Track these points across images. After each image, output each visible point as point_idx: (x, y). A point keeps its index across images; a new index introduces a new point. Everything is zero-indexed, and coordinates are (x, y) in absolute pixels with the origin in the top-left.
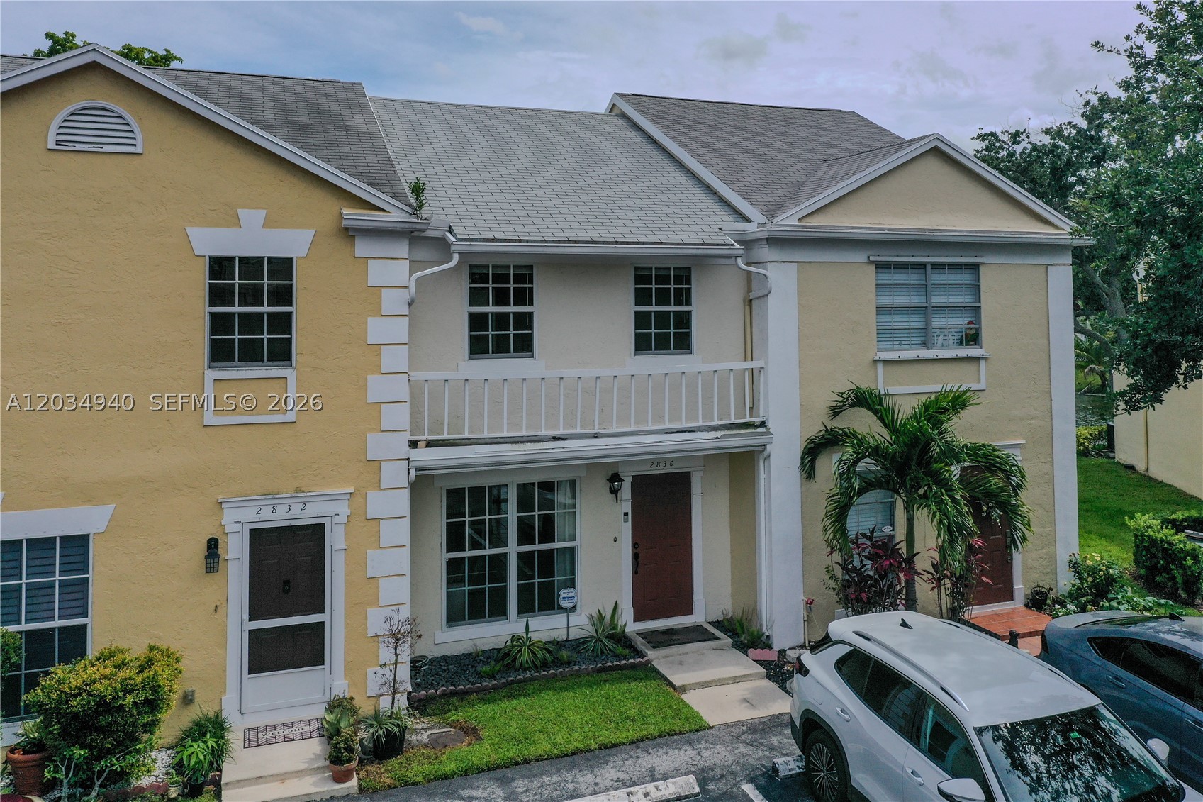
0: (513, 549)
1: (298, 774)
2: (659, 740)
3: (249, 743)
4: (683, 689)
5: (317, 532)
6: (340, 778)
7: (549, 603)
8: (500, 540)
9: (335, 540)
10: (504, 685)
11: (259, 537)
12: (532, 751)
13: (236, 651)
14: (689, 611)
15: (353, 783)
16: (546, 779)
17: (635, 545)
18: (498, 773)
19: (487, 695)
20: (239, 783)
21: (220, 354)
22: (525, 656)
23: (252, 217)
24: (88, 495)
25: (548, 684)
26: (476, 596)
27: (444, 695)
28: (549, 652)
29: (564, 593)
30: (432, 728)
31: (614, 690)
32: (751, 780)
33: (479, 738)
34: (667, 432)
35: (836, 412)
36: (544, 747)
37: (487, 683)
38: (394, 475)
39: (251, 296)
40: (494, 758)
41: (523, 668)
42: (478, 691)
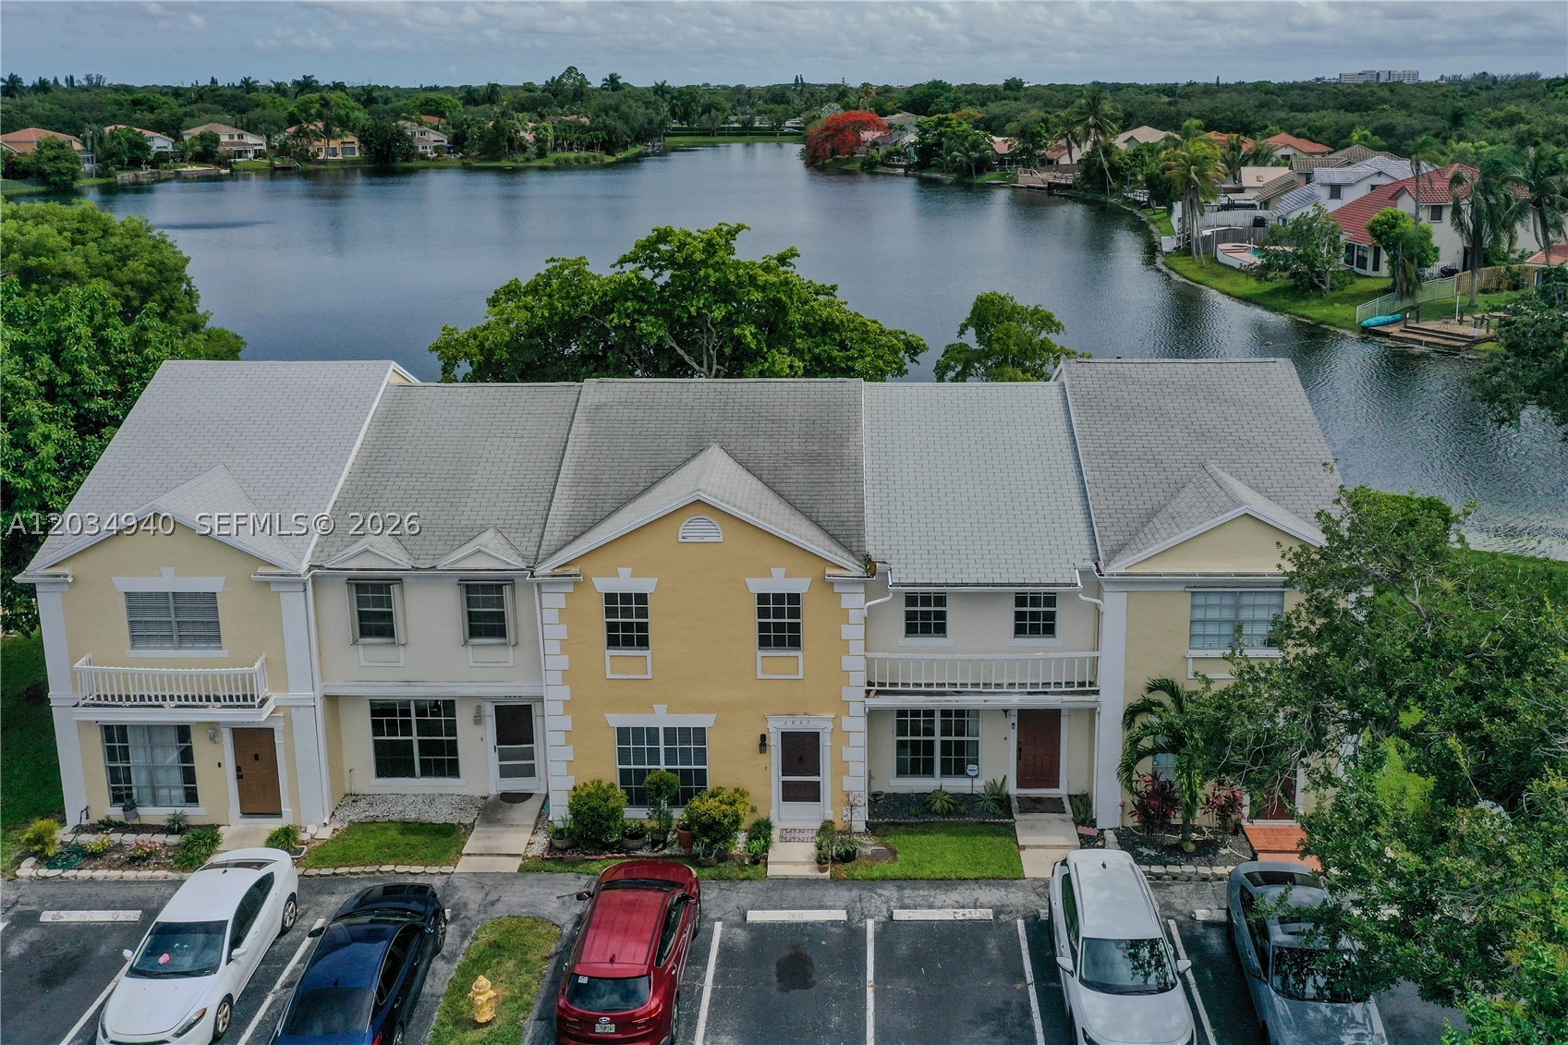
0: (938, 738)
1: (803, 863)
2: (991, 881)
3: (783, 839)
4: (1024, 848)
5: (816, 736)
6: (822, 870)
7: (960, 771)
8: (930, 732)
9: (825, 741)
10: (921, 823)
11: (786, 737)
12: (920, 873)
13: (776, 791)
14: (1057, 786)
15: (827, 874)
16: (921, 892)
17: (1019, 743)
18: (898, 883)
19: (910, 829)
20: (775, 863)
21: (764, 643)
22: (938, 806)
23: (778, 573)
24: (703, 708)
25: (948, 829)
26: (915, 763)
27: (887, 823)
28: (953, 804)
29: (970, 767)
30: (875, 845)
31: (980, 841)
32: (1024, 918)
33: (895, 859)
34: (1030, 693)
35: (1150, 690)
36: (927, 873)
37: (912, 820)
38: (858, 710)
39: (778, 613)
40: (899, 874)
41: (936, 813)
42: (906, 824)
